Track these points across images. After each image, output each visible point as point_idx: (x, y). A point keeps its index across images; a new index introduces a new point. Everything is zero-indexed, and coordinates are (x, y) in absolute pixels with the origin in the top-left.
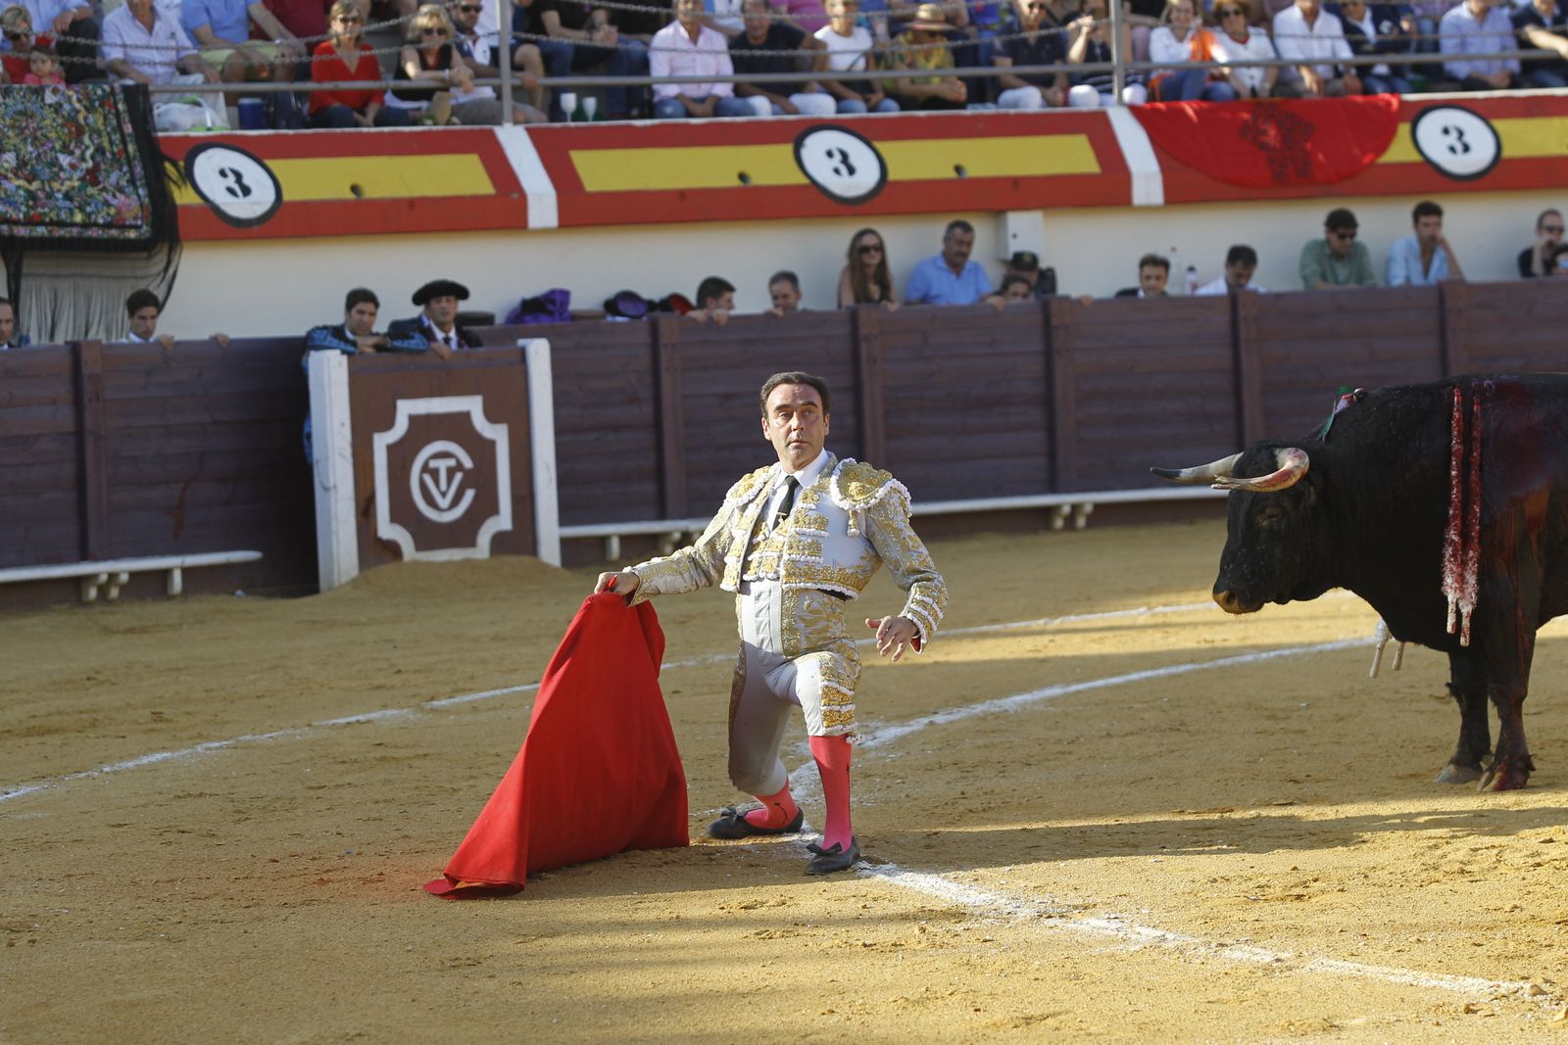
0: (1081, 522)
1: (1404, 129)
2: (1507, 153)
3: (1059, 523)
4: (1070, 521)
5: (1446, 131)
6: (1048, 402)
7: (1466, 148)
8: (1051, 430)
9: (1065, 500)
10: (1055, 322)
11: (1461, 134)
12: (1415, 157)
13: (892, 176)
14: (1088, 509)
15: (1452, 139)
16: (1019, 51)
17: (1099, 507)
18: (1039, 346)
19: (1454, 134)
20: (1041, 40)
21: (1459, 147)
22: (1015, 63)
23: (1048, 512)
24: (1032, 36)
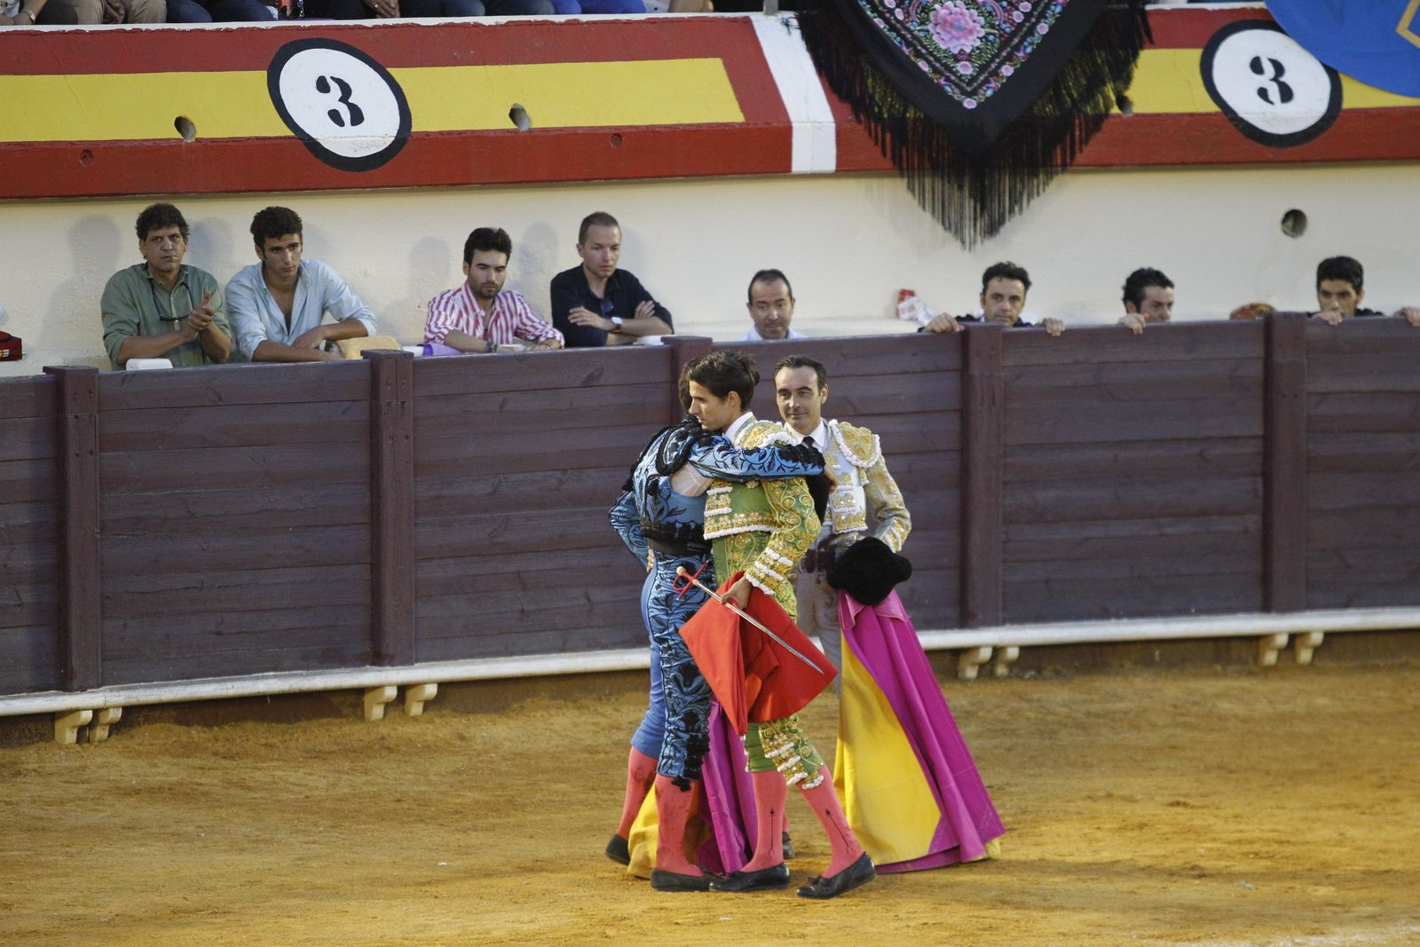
2: (418, 126)
5: (323, 85)
7: (357, 117)
11: (346, 91)
12: (279, 129)
15: (333, 99)
21: (345, 113)
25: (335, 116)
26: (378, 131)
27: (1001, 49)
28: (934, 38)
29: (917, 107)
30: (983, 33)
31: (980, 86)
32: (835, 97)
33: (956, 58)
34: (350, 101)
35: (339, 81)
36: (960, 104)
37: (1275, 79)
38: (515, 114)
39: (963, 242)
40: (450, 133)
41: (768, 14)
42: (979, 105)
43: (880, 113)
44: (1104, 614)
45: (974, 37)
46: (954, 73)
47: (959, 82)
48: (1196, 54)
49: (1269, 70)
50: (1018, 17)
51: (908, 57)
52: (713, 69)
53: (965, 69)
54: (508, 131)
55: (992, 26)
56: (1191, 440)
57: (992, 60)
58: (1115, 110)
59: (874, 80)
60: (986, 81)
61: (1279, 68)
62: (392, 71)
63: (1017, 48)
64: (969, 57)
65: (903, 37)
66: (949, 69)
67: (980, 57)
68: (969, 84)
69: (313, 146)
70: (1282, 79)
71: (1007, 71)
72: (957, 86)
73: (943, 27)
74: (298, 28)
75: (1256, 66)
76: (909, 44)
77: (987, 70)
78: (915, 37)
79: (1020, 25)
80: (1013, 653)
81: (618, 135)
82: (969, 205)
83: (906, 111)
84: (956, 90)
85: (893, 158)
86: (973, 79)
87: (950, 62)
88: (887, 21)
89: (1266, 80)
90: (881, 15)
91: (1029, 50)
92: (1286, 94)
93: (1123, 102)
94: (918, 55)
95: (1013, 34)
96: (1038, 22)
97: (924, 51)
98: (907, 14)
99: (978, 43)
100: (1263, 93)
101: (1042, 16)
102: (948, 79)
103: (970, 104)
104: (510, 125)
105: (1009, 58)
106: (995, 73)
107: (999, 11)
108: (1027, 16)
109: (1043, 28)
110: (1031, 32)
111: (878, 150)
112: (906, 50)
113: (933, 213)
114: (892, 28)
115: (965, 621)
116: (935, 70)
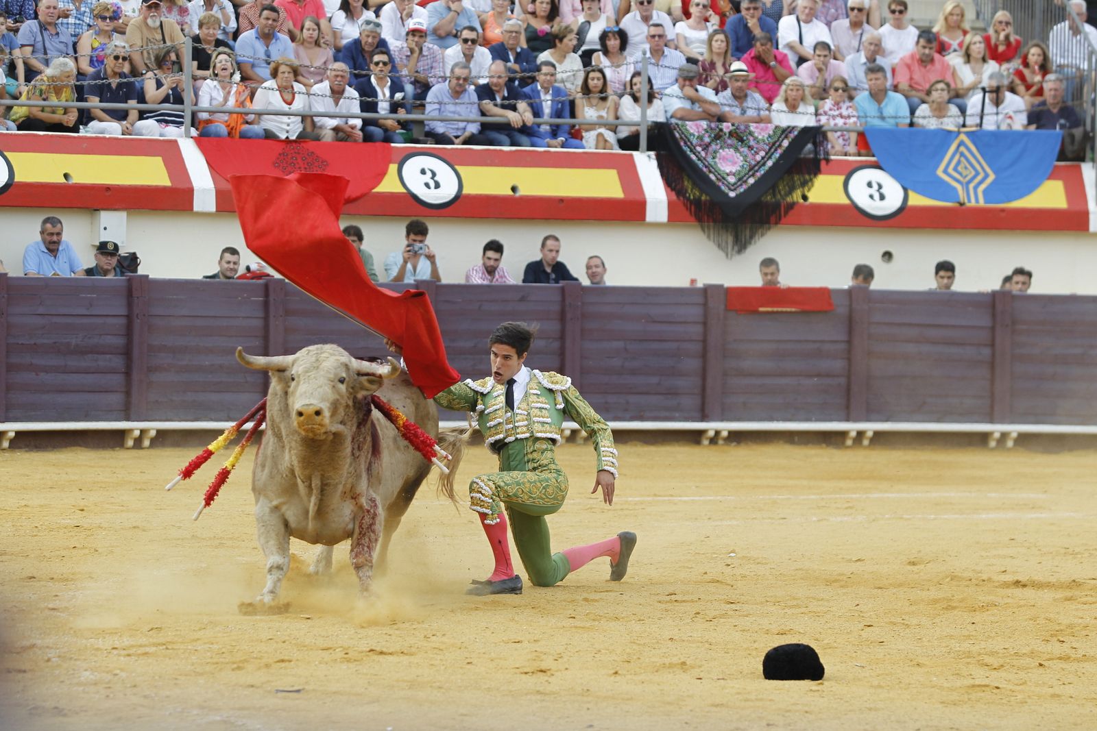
0: (147, 443)
1: (393, 168)
2: (465, 191)
3: (130, 443)
4: (138, 443)
5: (423, 172)
6: (127, 353)
7: (437, 186)
8: (128, 373)
9: (136, 426)
10: (135, 294)
11: (434, 174)
12: (400, 189)
13: (17, 179)
14: (153, 433)
15: (427, 177)
16: (103, 92)
17: (161, 434)
18: (123, 311)
19: (429, 174)
20: (120, 85)
21: (432, 184)
22: (101, 101)
23: (120, 435)
24: (114, 82)
25: (427, 185)
26: (447, 191)
27: (749, 171)
28: (719, 165)
29: (707, 194)
30: (741, 164)
31: (738, 187)
32: (669, 189)
33: (728, 175)
34: (436, 178)
35: (431, 170)
36: (727, 195)
37: (878, 191)
38: (514, 189)
39: (727, 255)
40: (481, 195)
41: (642, 152)
42: (737, 195)
43: (690, 196)
44: (771, 419)
45: (737, 165)
46: (726, 181)
47: (729, 186)
48: (842, 178)
49: (875, 187)
50: (758, 158)
51: (705, 173)
52: (613, 174)
53: (732, 180)
54: (510, 195)
55: (746, 161)
56: (814, 342)
57: (745, 176)
58: (801, 201)
59: (688, 181)
60: (741, 185)
61: (880, 186)
62: (457, 167)
63: (757, 171)
64: (734, 175)
65: (704, 164)
66: (724, 178)
67: (739, 174)
68: (733, 185)
69: (415, 198)
70: (881, 191)
71: (751, 181)
72: (727, 186)
73: (723, 160)
74: (415, 148)
75: (870, 185)
76: (706, 167)
77: (742, 180)
78: (709, 164)
79: (758, 162)
80: (725, 434)
81: (561, 200)
82: (730, 239)
83: (701, 196)
84: (727, 188)
85: (695, 216)
86: (735, 184)
87: (725, 176)
88: (697, 156)
89: (874, 191)
90: (694, 154)
91: (762, 172)
92: (882, 197)
93: (805, 198)
94: (710, 172)
95: (755, 166)
96: (768, 160)
97: (713, 170)
98: (706, 154)
99: (739, 168)
100: (871, 197)
101: (770, 158)
102: (723, 183)
103: (732, 194)
104: (511, 193)
105: (753, 175)
106: (745, 182)
107: (750, 155)
108: (763, 158)
109: (770, 163)
110: (764, 164)
111: (688, 213)
112: (705, 169)
113: (714, 241)
114: (699, 159)
115: (704, 418)
116: (718, 179)
